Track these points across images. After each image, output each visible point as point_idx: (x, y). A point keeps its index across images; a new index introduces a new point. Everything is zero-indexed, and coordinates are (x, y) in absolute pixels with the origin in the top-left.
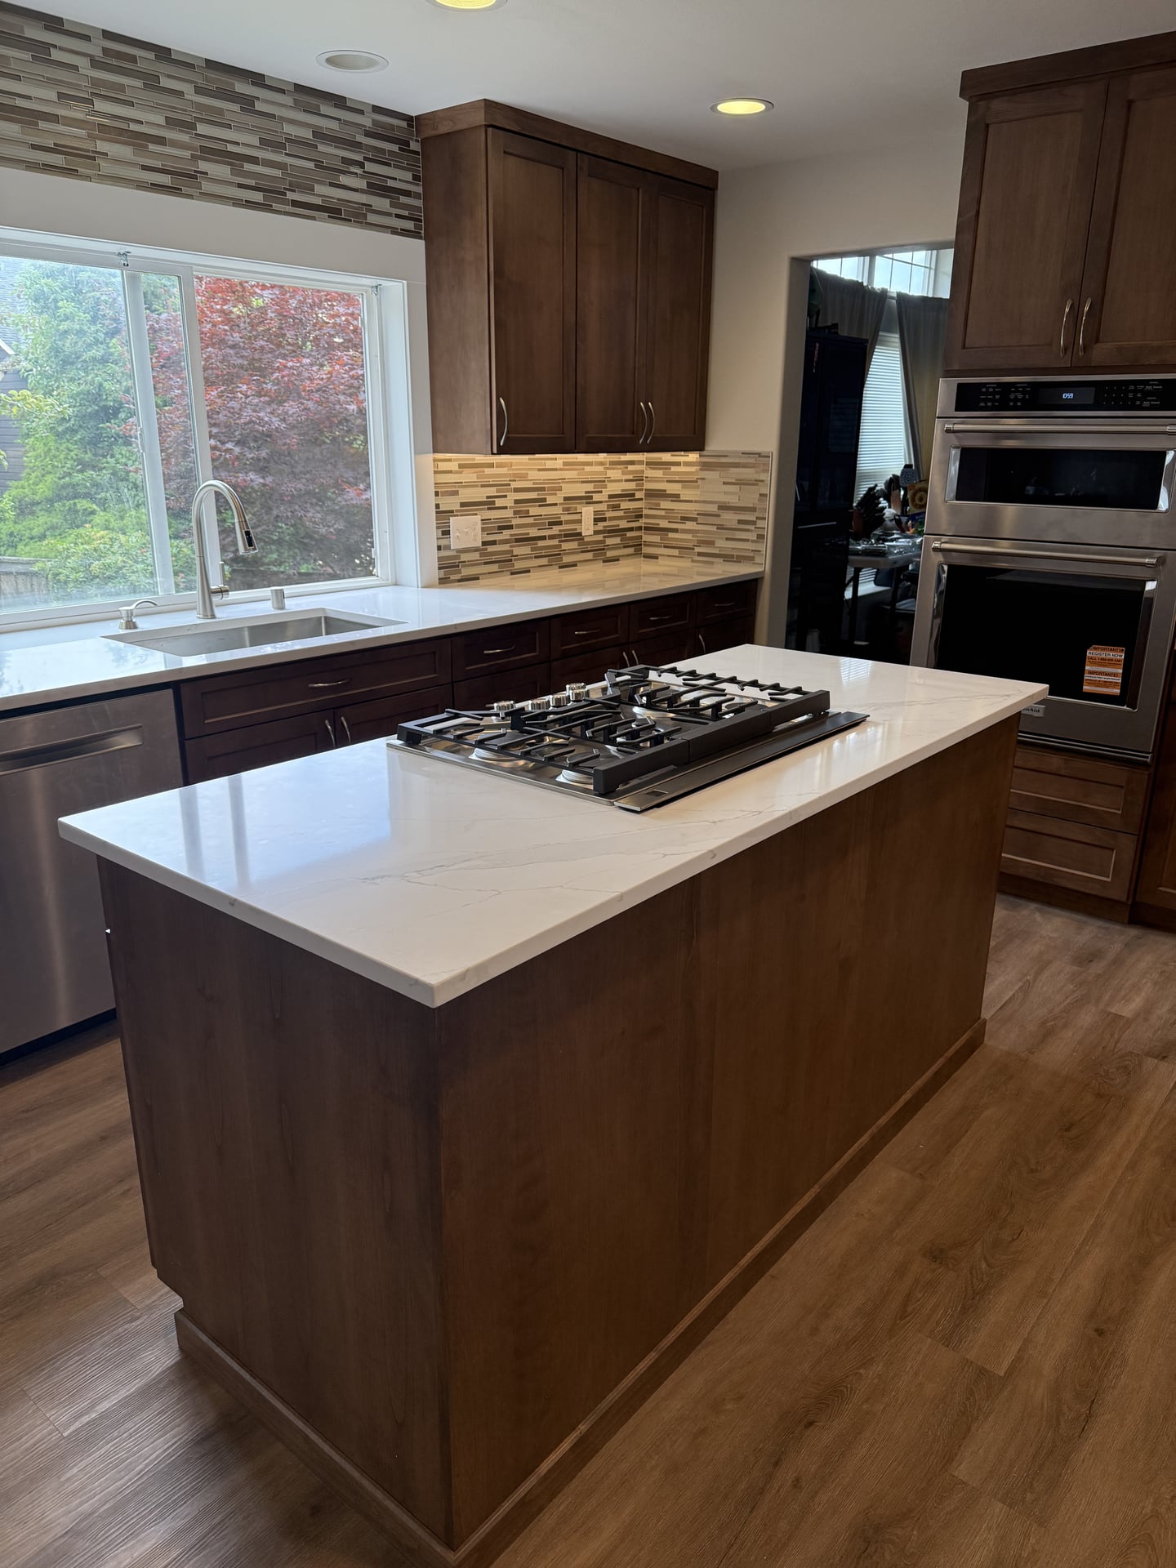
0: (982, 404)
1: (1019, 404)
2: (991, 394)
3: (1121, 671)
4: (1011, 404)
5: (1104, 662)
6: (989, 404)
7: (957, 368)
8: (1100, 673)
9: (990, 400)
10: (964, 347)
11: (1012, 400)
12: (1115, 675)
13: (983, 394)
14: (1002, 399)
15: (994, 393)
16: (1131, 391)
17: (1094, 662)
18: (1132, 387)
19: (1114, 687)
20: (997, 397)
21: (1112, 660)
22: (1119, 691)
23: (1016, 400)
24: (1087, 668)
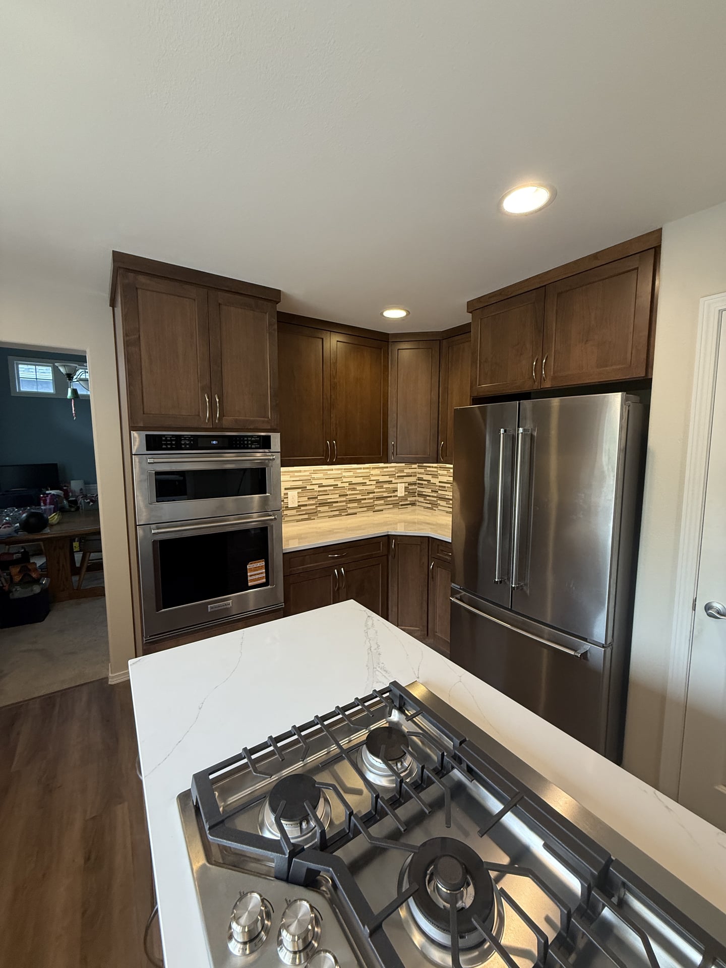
0: (164, 446)
1: (188, 446)
2: (169, 441)
3: (264, 570)
4: (183, 446)
5: (256, 569)
6: (169, 446)
7: (142, 425)
8: (255, 575)
9: (169, 444)
10: (144, 413)
11: (183, 444)
12: (262, 573)
13: (164, 441)
14: (177, 444)
15: (171, 440)
16: (246, 440)
17: (251, 570)
18: (246, 439)
19: (263, 579)
20: (174, 442)
21: (259, 567)
22: (265, 580)
23: (185, 444)
24: (249, 574)
